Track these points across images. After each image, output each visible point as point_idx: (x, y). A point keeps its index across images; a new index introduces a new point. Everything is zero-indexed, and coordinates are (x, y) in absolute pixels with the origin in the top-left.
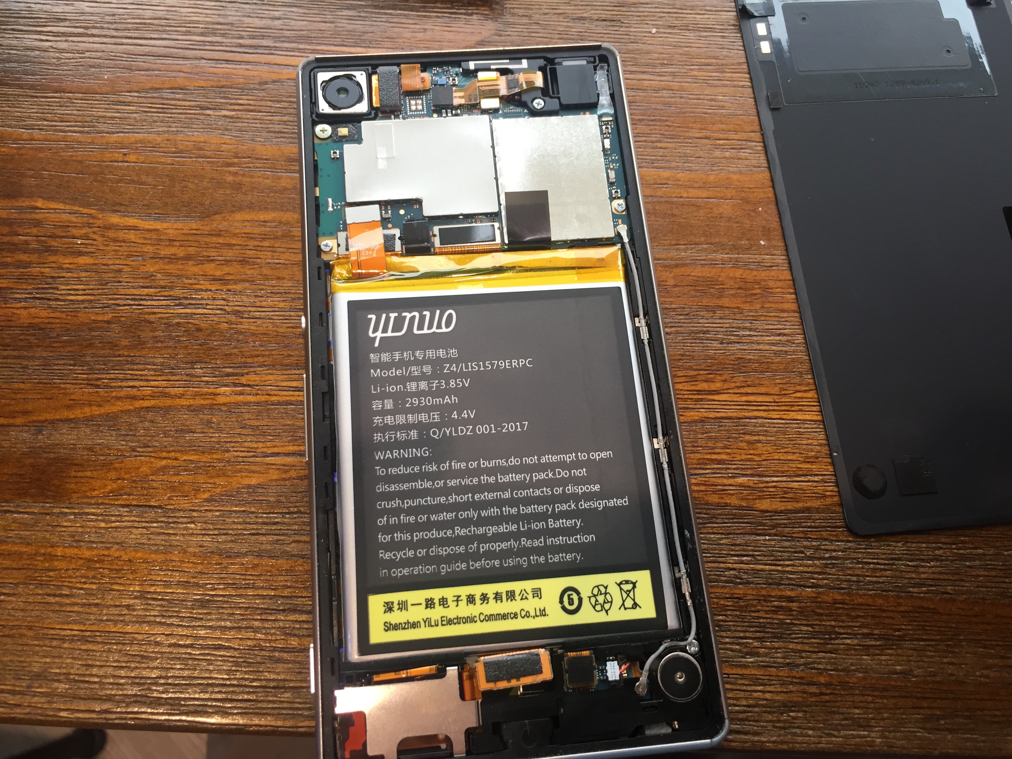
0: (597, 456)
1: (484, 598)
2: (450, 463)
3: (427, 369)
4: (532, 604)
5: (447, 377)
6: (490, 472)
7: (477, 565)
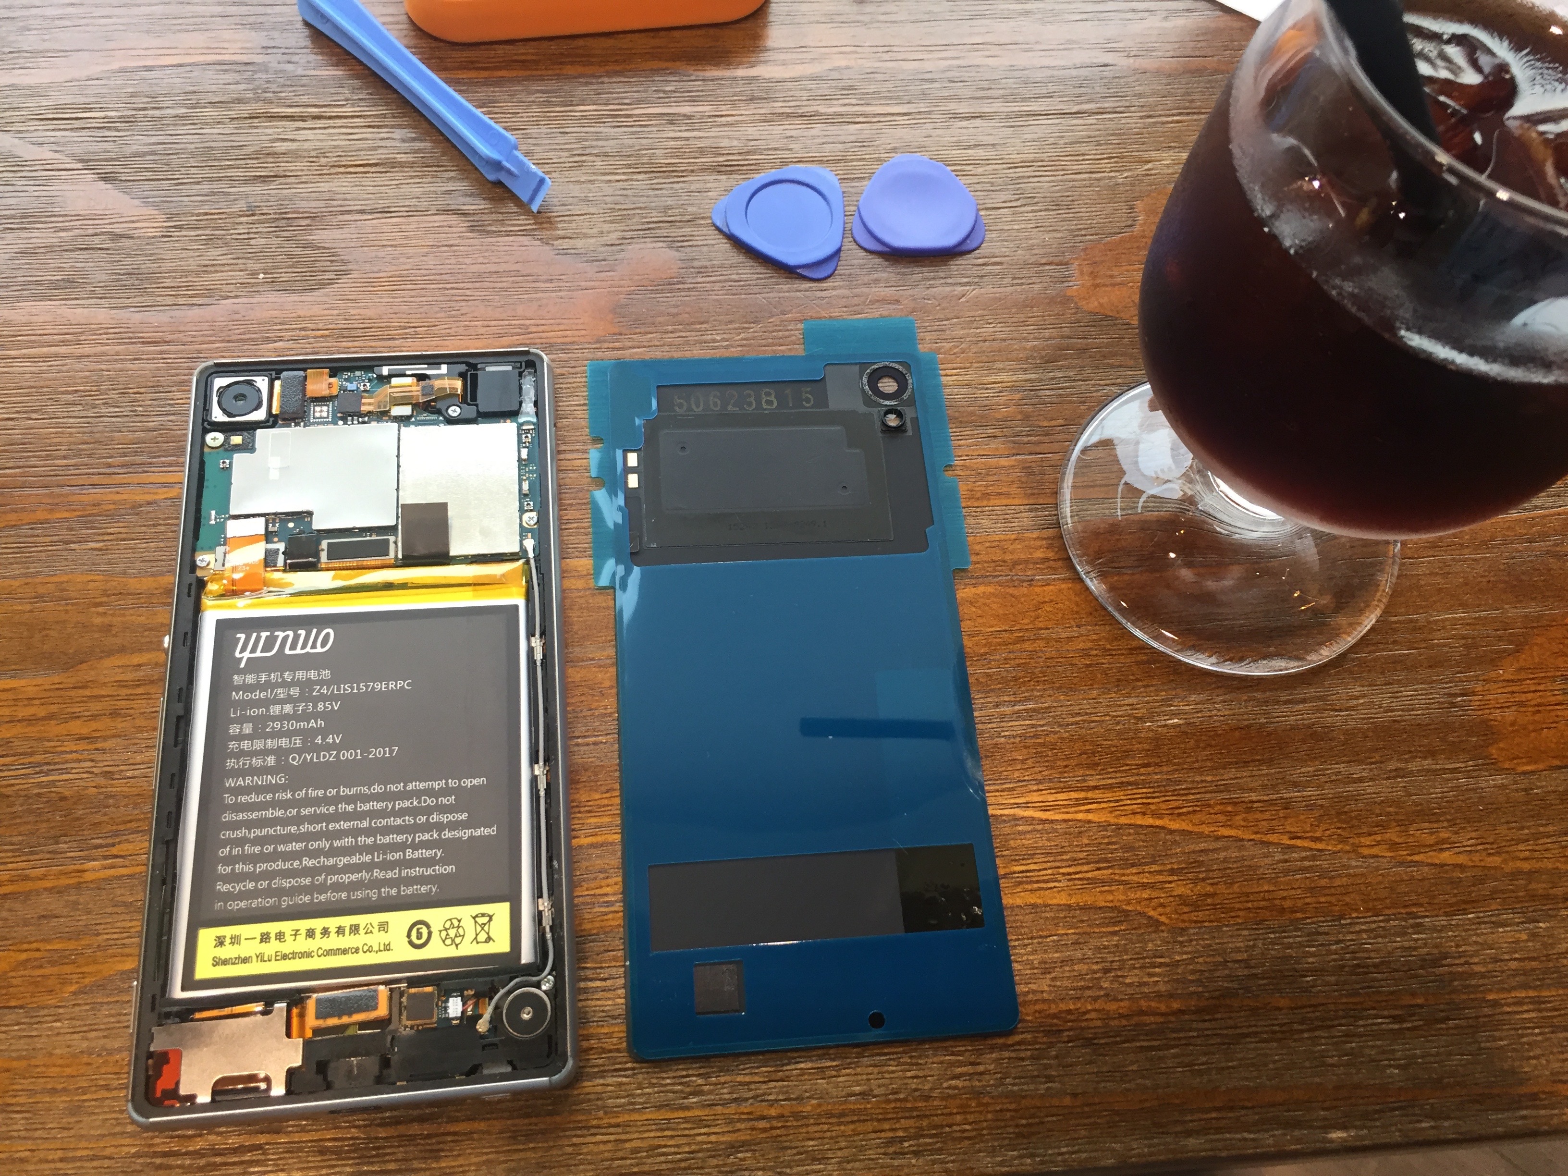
0: (468, 783)
1: (325, 932)
2: (307, 791)
3: (295, 692)
4: (377, 939)
5: (315, 701)
6: (349, 800)
7: (322, 898)
